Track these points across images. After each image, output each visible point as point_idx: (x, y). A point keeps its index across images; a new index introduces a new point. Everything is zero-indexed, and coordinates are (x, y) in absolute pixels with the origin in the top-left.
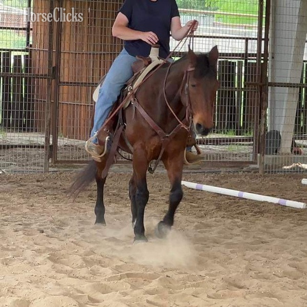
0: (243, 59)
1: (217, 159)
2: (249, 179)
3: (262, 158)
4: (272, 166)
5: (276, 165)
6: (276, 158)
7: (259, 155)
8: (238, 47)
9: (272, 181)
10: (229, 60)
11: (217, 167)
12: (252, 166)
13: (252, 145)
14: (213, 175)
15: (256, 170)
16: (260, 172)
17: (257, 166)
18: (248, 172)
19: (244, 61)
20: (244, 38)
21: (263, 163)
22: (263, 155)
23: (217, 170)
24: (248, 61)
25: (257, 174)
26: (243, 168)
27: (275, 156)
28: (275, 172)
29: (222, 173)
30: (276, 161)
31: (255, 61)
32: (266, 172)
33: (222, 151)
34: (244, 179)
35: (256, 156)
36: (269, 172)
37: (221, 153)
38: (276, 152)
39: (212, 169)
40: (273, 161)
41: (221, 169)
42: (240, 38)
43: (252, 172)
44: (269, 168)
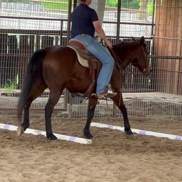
0: (59, 35)
1: (38, 107)
2: (61, 122)
3: (71, 106)
4: (78, 113)
5: (81, 112)
6: (81, 107)
7: (68, 104)
8: (56, 26)
9: (78, 123)
10: (49, 36)
11: (38, 113)
12: (64, 112)
13: (64, 97)
14: (34, 119)
15: (66, 116)
16: (69, 117)
17: (67, 112)
18: (60, 117)
19: (59, 37)
20: (60, 20)
21: (71, 110)
22: (71, 105)
23: (38, 115)
24: (63, 36)
25: (67, 118)
26: (57, 114)
27: (80, 105)
28: (80, 117)
29: (41, 117)
30: (80, 109)
31: (66, 36)
32: (73, 117)
33: (43, 101)
34: (57, 122)
35: (66, 105)
36: (76, 117)
37: (41, 103)
38: (81, 102)
39: (35, 114)
40: (78, 109)
41: (41, 115)
42: (58, 20)
43: (63, 117)
44: (76, 114)
